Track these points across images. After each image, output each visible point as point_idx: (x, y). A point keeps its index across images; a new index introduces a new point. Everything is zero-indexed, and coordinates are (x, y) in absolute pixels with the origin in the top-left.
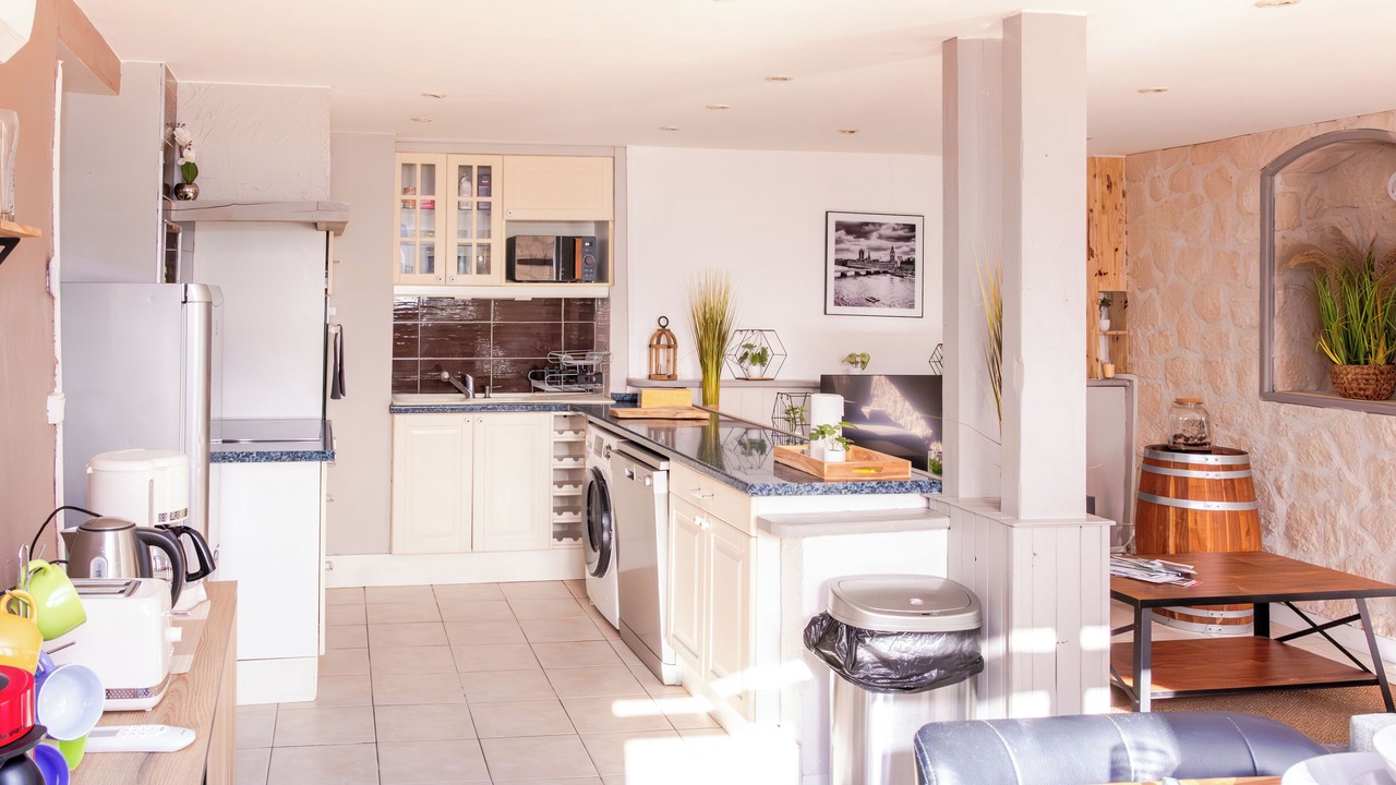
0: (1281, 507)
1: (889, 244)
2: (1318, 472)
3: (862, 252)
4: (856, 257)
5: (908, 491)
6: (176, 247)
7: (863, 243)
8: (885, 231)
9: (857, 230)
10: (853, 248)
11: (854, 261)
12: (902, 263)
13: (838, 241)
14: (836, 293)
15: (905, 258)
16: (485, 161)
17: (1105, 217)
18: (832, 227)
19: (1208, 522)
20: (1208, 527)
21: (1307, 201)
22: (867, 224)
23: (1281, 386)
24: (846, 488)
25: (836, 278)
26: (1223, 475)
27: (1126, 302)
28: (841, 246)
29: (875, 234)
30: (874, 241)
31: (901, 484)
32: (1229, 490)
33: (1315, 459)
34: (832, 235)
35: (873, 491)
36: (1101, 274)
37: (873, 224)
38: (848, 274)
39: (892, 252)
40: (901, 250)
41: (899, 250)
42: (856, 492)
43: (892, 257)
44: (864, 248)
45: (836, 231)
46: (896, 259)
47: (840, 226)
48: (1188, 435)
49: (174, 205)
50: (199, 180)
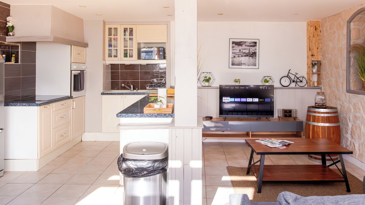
0: (350, 125)
1: (248, 48)
2: (358, 115)
3: (240, 50)
4: (238, 51)
5: (167, 117)
6: (19, 50)
7: (240, 48)
8: (247, 44)
9: (239, 44)
10: (238, 48)
11: (238, 53)
12: (252, 53)
13: (233, 47)
14: (232, 62)
15: (253, 52)
16: (131, 27)
17: (314, 38)
18: (231, 43)
19: (320, 130)
20: (320, 131)
21: (362, 31)
22: (242, 42)
23: (352, 88)
24: (147, 116)
25: (232, 58)
26: (326, 115)
27: (321, 64)
28: (234, 48)
29: (244, 45)
30: (244, 47)
31: (165, 115)
32: (327, 120)
33: (357, 111)
34: (231, 45)
35: (156, 117)
36: (312, 55)
37: (244, 42)
38: (236, 56)
39: (249, 50)
40: (252, 50)
41: (251, 49)
42: (150, 117)
43: (249, 52)
44: (241, 49)
45: (232, 44)
46: (250, 52)
47: (233, 43)
48: (319, 103)
49: (7, 37)
50: (15, 31)
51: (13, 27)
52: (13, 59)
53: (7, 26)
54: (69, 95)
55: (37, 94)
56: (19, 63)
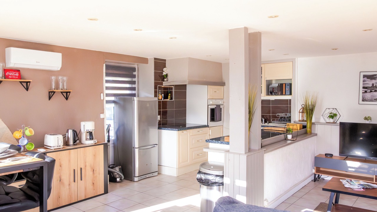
4: (371, 86)
6: (173, 90)
7: (373, 81)
9: (372, 77)
10: (370, 83)
13: (364, 81)
14: (363, 97)
18: (362, 77)
22: (375, 75)
25: (363, 93)
28: (365, 82)
34: (362, 79)
38: (367, 91)
44: (373, 83)
45: (363, 78)
47: (365, 76)
49: (164, 82)
50: (169, 77)
51: (167, 75)
52: (169, 97)
53: (163, 75)
54: (207, 125)
55: (187, 122)
56: (173, 100)
